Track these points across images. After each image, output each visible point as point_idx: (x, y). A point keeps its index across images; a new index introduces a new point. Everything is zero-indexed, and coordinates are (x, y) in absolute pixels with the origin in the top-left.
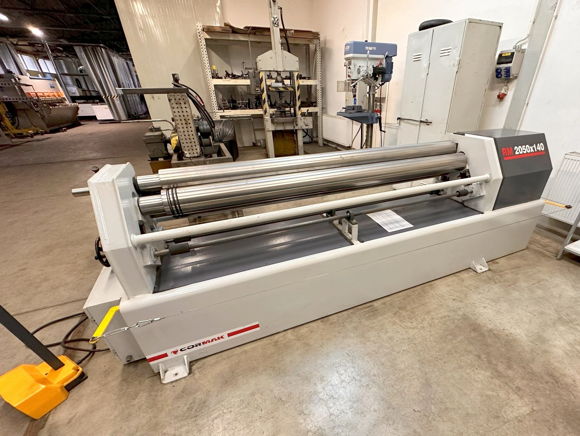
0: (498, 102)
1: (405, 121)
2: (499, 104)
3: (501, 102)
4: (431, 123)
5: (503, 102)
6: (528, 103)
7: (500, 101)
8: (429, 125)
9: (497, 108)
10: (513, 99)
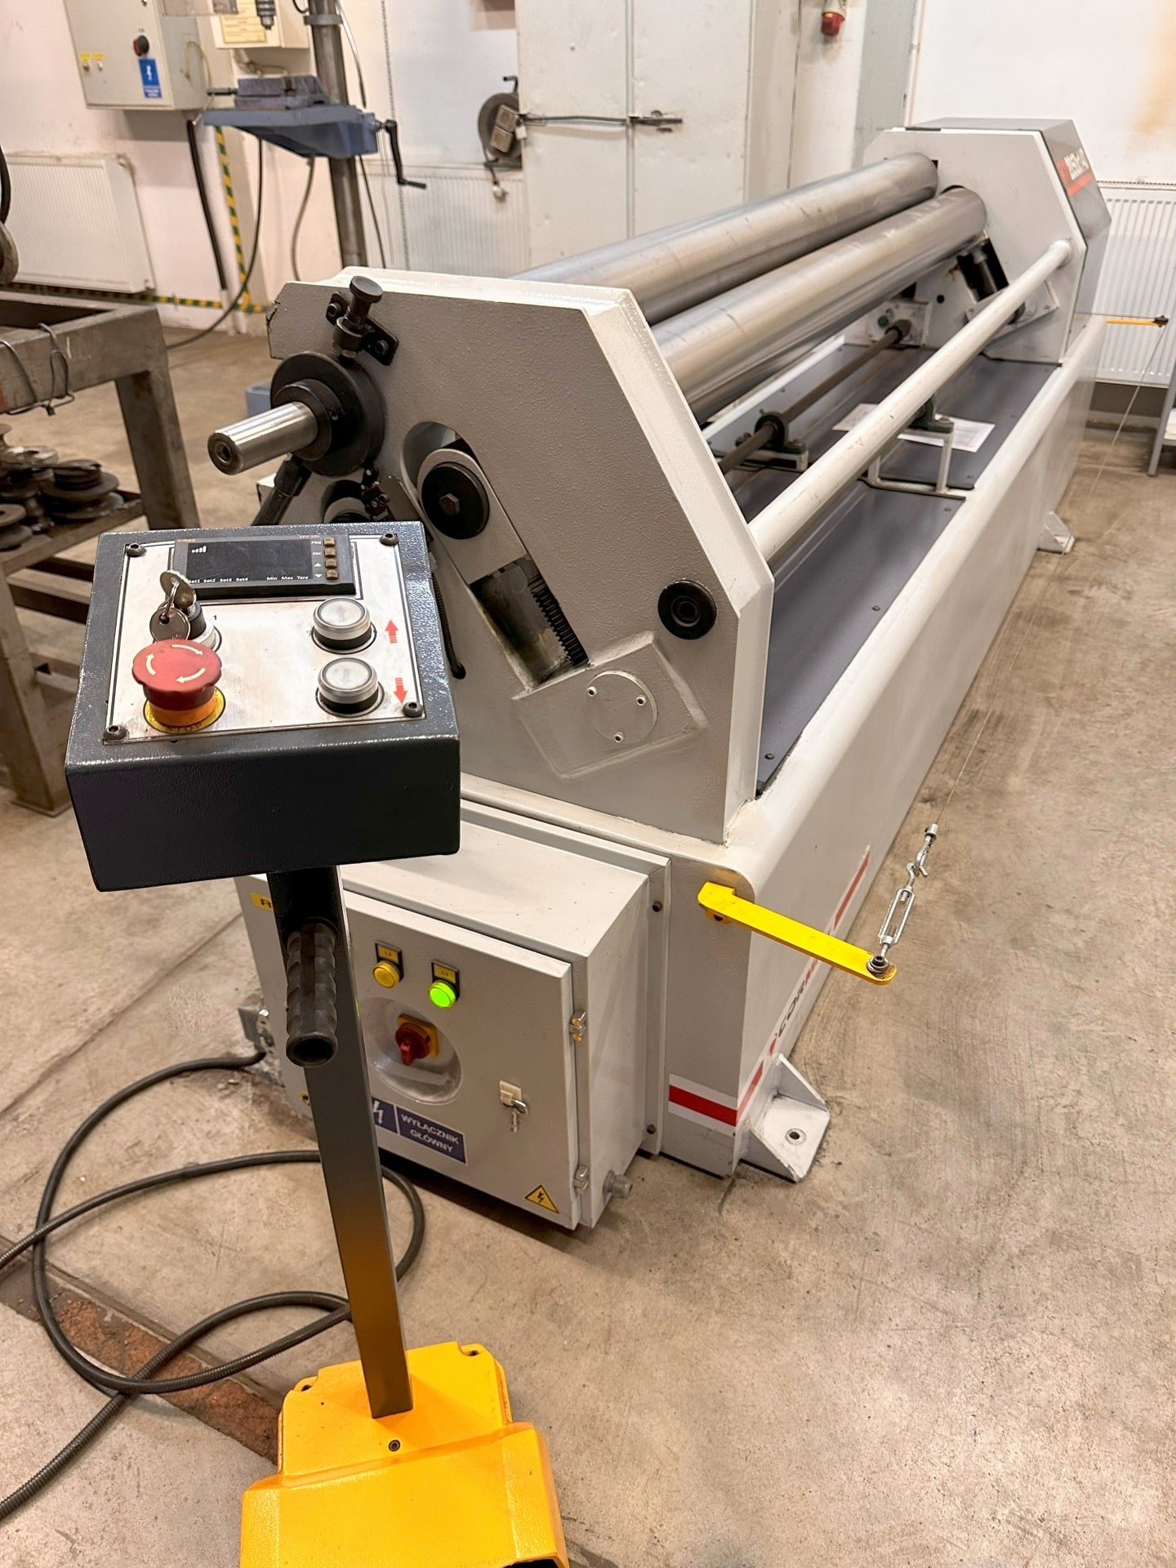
0: (820, 47)
1: (550, 125)
2: (824, 54)
3: (829, 46)
4: (679, 121)
5: (836, 46)
6: (919, 44)
7: (826, 42)
8: (669, 130)
9: (822, 65)
10: (870, 32)
